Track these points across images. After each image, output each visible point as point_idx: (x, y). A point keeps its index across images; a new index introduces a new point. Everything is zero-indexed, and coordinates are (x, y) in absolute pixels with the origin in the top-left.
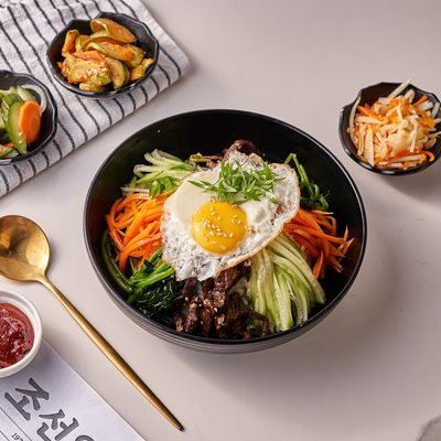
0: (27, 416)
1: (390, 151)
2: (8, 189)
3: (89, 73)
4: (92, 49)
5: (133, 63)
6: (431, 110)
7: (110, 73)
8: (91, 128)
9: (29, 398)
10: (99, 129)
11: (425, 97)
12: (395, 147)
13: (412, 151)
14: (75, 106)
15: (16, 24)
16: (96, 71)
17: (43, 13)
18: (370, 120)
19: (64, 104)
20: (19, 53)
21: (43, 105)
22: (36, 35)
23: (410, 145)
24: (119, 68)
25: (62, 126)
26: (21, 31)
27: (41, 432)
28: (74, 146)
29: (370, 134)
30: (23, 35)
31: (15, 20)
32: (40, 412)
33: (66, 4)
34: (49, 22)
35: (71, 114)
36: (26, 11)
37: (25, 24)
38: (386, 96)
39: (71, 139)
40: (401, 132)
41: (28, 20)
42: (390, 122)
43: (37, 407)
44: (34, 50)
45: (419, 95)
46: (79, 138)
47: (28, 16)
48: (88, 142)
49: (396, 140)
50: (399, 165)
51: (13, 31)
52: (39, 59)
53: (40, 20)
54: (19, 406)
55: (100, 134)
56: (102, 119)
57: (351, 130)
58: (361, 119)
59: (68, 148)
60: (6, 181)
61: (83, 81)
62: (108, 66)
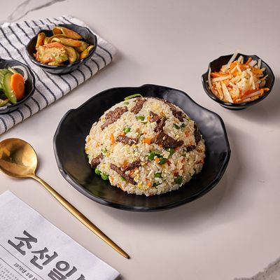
0: (23, 253)
1: (241, 91)
2: (6, 128)
3: (54, 55)
4: (54, 41)
5: (81, 49)
6: (257, 64)
7: (67, 54)
8: (58, 93)
9: (24, 242)
10: (63, 93)
11: (250, 59)
12: (243, 89)
13: (254, 89)
14: (46, 81)
15: (6, 37)
16: (58, 54)
17: (22, 30)
18: (221, 78)
19: (39, 79)
20: (8, 53)
21: (26, 77)
22: (19, 43)
23: (252, 85)
24: (72, 52)
25: (39, 91)
26: (9, 41)
27: (33, 261)
28: (47, 103)
29: (224, 86)
30: (10, 43)
31: (5, 35)
32: (32, 250)
33: (37, 25)
34: (27, 35)
35: (44, 84)
36: (11, 29)
37: (11, 37)
38: (226, 64)
39: (45, 98)
40: (244, 80)
41: (13, 35)
42: (234, 76)
43: (29, 247)
44: (18, 50)
45: (246, 58)
46: (50, 98)
47: (13, 32)
48: (56, 101)
49: (242, 85)
50: (248, 100)
51: (4, 42)
52: (22, 56)
53: (21, 34)
54: (18, 247)
55: (64, 96)
56: (65, 87)
57: (211, 87)
58: (215, 80)
59: (43, 104)
60: (5, 123)
61: (50, 61)
62: (66, 50)
